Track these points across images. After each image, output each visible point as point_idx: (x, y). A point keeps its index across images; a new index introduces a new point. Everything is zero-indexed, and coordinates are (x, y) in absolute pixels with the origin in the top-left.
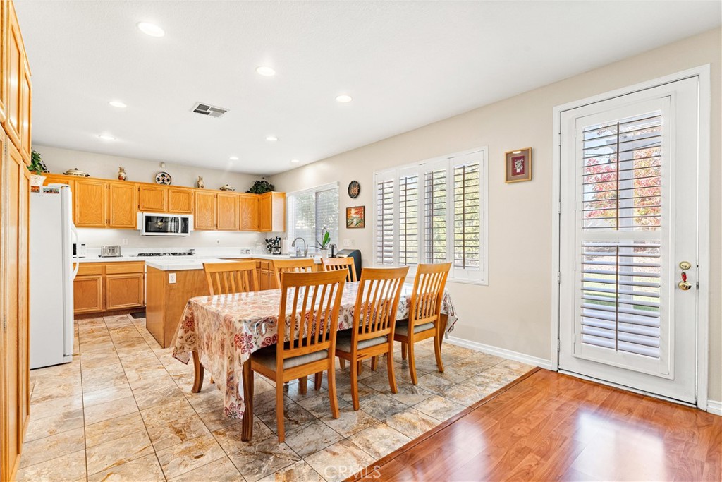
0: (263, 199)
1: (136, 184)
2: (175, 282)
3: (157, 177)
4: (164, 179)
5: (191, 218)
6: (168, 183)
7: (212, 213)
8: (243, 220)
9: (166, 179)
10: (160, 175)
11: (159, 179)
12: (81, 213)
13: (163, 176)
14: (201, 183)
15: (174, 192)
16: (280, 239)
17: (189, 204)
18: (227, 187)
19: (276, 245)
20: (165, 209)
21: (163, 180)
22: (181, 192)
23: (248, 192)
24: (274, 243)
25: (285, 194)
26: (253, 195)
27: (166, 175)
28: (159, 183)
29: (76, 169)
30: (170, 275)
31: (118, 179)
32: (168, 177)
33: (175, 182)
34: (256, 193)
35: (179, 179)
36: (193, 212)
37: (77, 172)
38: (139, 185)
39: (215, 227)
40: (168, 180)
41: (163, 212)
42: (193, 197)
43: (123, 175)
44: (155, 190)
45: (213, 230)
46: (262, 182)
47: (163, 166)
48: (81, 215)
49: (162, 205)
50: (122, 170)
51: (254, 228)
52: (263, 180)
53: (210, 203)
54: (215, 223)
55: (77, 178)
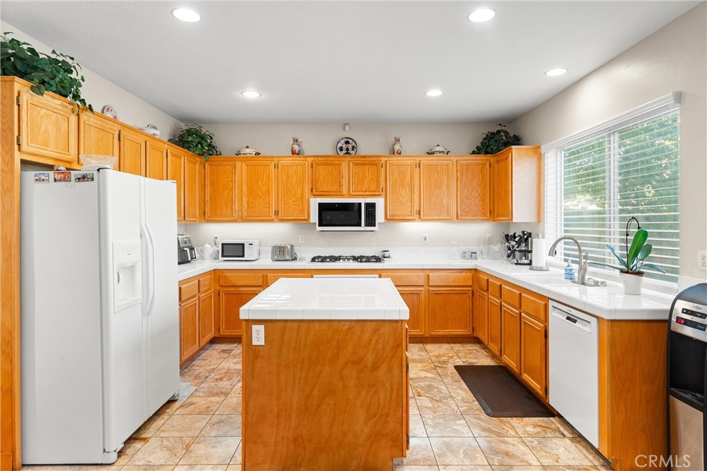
0: (498, 162)
1: (308, 159)
2: (262, 343)
3: (339, 145)
4: (348, 147)
5: (380, 203)
6: (353, 153)
7: (412, 192)
8: (462, 201)
9: (350, 147)
10: (343, 141)
11: (341, 149)
12: (248, 203)
13: (347, 143)
14: (397, 147)
15: (356, 164)
16: (530, 235)
17: (378, 181)
18: (438, 149)
19: (523, 247)
20: (345, 191)
21: (347, 149)
22: (365, 164)
23: (474, 153)
24: (519, 243)
25: (539, 147)
26: (482, 157)
27: (351, 141)
28: (341, 153)
29: (247, 147)
30: (255, 327)
31: (290, 154)
32: (354, 144)
33: (362, 150)
34: (487, 153)
35: (368, 145)
36: (383, 194)
37: (248, 151)
38: (312, 158)
39: (416, 216)
40: (353, 147)
41: (342, 196)
42: (383, 169)
43: (296, 148)
44: (332, 164)
45: (413, 220)
46: (499, 132)
47: (347, 128)
48: (248, 206)
49: (340, 185)
50: (296, 141)
51: (484, 214)
52: (499, 128)
53: (408, 177)
54: (416, 208)
55: (246, 159)
